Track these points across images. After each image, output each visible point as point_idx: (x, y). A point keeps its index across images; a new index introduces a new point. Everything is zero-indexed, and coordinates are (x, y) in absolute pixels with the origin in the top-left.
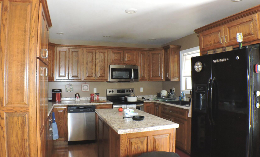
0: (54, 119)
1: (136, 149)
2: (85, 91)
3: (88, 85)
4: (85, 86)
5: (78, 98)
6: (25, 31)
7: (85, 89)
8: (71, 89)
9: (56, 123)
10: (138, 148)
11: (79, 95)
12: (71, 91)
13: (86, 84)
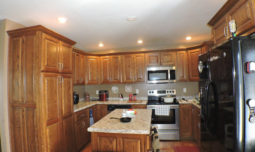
0: (91, 115)
1: (106, 147)
2: (128, 92)
3: (131, 87)
4: (128, 88)
5: (121, 98)
6: (33, 54)
7: (128, 90)
8: (116, 90)
9: (92, 118)
10: (107, 147)
11: (122, 96)
12: (116, 92)
13: (129, 86)
